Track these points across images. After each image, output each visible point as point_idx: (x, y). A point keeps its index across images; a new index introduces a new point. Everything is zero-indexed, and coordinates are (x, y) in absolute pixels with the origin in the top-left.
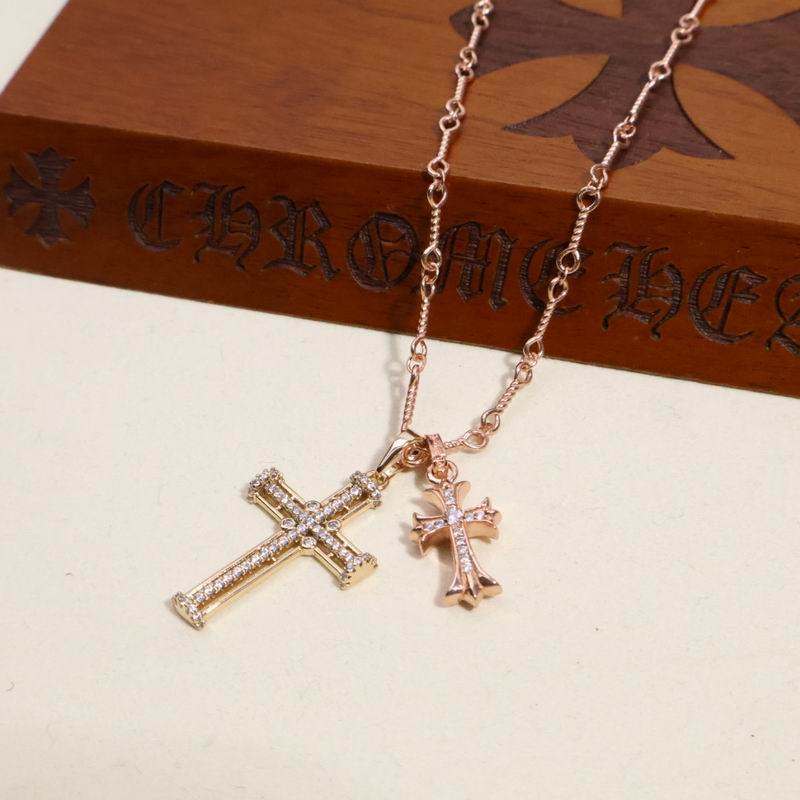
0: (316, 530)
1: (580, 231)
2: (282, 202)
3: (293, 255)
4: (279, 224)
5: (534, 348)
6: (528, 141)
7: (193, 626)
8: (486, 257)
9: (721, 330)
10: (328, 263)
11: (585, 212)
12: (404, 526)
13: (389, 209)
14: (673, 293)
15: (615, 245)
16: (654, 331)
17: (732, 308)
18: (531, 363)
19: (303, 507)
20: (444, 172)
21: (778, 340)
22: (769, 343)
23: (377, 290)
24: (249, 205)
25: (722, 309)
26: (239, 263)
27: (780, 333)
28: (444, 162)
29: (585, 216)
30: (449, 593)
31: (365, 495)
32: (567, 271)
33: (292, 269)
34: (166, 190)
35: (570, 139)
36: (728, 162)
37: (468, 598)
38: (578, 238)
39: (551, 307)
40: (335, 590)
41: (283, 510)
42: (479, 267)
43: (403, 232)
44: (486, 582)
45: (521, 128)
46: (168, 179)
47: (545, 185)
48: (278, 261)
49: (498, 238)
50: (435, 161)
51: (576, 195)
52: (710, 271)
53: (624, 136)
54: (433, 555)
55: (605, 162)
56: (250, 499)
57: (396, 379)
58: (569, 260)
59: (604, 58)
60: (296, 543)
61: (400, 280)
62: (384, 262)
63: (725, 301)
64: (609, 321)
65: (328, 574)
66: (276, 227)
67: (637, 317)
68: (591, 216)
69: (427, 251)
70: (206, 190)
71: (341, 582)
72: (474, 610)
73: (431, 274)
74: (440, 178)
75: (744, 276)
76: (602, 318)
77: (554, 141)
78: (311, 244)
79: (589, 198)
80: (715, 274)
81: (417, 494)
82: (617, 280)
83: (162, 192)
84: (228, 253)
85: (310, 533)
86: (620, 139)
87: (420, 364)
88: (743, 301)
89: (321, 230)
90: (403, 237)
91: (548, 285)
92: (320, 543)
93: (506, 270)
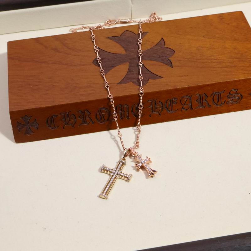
0: (118, 173)
1: (141, 100)
2: (79, 112)
3: (84, 122)
4: (80, 116)
5: (139, 125)
6: (124, 85)
7: (106, 199)
8: (124, 111)
9: (172, 111)
10: (92, 121)
11: (142, 96)
12: (132, 167)
13: (102, 107)
14: (161, 106)
15: (148, 101)
16: (160, 115)
17: (173, 106)
18: (139, 128)
19: (113, 170)
20: (112, 96)
21: (183, 109)
22: (181, 110)
23: (103, 123)
24: (72, 114)
25: (171, 107)
26: (73, 127)
27: (183, 108)
28: (111, 95)
29: (142, 97)
30: (149, 176)
31: (123, 163)
32: (141, 108)
33: (85, 124)
34: (54, 117)
35: (131, 83)
36: (162, 78)
37: (152, 175)
38: (141, 102)
39: (140, 116)
40: (127, 183)
41: (109, 172)
42: (123, 113)
43: (106, 110)
44: (154, 171)
45: (120, 83)
46: (53, 114)
47: (132, 93)
48: (81, 124)
49: (125, 106)
50: (109, 95)
51: (139, 94)
52: (167, 100)
53: (142, 79)
54: (141, 170)
55: (141, 86)
56: (101, 172)
57: (114, 139)
58: (141, 106)
59: (128, 63)
60: (116, 177)
61: (108, 120)
62: (104, 117)
63: (171, 105)
64: (151, 115)
65: (124, 181)
66: (79, 117)
67: (156, 113)
68: (143, 97)
69: (114, 113)
70: (63, 114)
71: (128, 181)
72: (154, 177)
73: (116, 117)
74: (112, 98)
75: (174, 99)
76: (149, 115)
77: (128, 84)
78: (87, 118)
79: (141, 94)
80: (168, 101)
81: (131, 160)
82: (150, 107)
83: (53, 118)
84: (70, 125)
85: (117, 174)
86: (141, 80)
87: (121, 135)
88: (174, 104)
89: (89, 115)
90: (106, 111)
91: (138, 112)
92: (120, 175)
93: (128, 112)
